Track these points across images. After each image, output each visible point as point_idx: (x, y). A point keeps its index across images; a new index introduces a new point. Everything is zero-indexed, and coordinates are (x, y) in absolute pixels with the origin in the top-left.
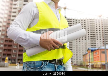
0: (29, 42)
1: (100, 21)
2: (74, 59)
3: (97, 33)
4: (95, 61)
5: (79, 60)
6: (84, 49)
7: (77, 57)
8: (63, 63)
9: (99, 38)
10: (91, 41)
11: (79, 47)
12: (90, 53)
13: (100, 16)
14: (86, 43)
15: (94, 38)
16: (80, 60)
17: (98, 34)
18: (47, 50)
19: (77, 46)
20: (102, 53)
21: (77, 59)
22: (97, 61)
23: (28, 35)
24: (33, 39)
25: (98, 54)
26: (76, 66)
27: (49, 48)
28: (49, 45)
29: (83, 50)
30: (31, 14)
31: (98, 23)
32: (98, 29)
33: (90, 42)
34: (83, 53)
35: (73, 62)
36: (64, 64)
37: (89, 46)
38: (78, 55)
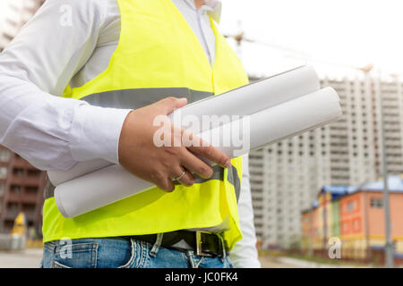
0: (66, 147)
1: (367, 88)
2: (270, 227)
3: (354, 130)
4: (346, 237)
5: (286, 231)
6: (306, 189)
7: (280, 219)
8: (227, 249)
9: (361, 150)
10: (333, 161)
11: (286, 181)
12: (329, 206)
13: (367, 70)
14: (313, 170)
15: (344, 149)
16: (291, 229)
17: (360, 134)
18: (155, 186)
19: (279, 177)
20: (372, 205)
21: (280, 228)
22: (351, 236)
23: (62, 112)
24: (86, 130)
25: (358, 210)
26: (276, 252)
27: (164, 175)
28: (162, 161)
29: (301, 194)
30: (86, 21)
31: (358, 95)
32: (359, 119)
33: (328, 164)
34: (301, 203)
35: (264, 239)
36: (231, 252)
37: (324, 178)
38: (285, 213)
